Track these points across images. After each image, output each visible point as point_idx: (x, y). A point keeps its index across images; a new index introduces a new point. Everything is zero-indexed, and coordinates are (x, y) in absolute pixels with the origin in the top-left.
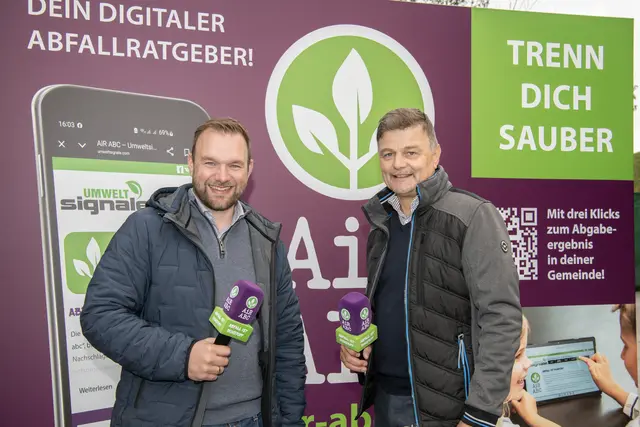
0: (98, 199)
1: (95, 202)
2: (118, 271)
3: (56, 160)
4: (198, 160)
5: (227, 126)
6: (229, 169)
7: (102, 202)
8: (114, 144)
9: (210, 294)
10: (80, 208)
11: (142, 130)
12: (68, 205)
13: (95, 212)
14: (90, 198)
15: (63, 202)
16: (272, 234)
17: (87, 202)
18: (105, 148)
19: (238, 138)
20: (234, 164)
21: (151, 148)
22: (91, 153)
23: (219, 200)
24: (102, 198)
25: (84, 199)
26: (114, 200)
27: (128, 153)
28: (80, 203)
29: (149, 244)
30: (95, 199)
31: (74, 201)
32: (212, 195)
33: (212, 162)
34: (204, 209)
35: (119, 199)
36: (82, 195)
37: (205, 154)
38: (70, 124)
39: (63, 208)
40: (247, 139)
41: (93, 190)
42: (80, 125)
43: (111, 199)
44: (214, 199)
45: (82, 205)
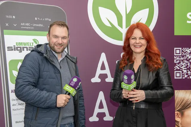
0: (22, 46)
1: (20, 48)
2: (30, 74)
3: (5, 31)
4: (51, 36)
5: (62, 24)
6: (62, 39)
7: (23, 48)
8: (28, 24)
9: (60, 82)
10: (15, 50)
11: (38, 19)
12: (10, 49)
13: (21, 52)
14: (19, 46)
15: (8, 48)
16: (74, 61)
17: (17, 48)
18: (24, 26)
19: (65, 28)
20: (64, 38)
21: (42, 25)
22: (18, 28)
23: (59, 50)
24: (23, 46)
25: (16, 46)
26: (28, 47)
27: (33, 28)
28: (14, 48)
29: (39, 64)
30: (20, 46)
31: (12, 47)
32: (56, 48)
33: (56, 37)
34: (54, 53)
35: (30, 46)
36: (15, 45)
37: (54, 34)
38: (10, 17)
39: (8, 50)
40: (68, 29)
41: (20, 43)
42: (14, 17)
43: (27, 46)
44: (57, 49)
45: (16, 49)
